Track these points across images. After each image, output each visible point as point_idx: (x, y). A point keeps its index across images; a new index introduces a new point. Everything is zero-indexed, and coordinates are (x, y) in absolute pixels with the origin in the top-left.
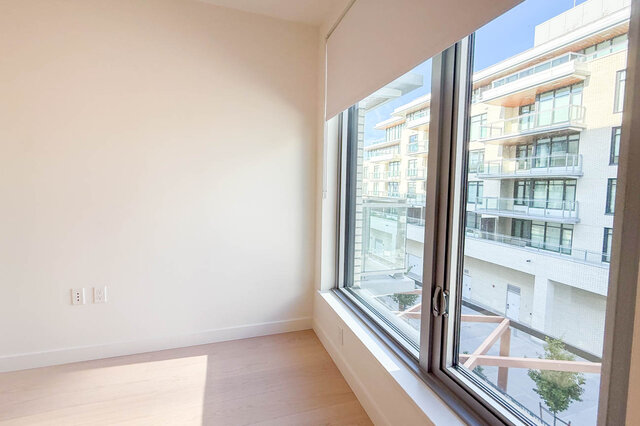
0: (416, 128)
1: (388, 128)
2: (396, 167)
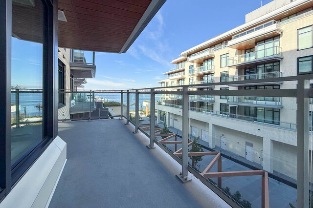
0: (192, 62)
1: (178, 63)
2: (183, 82)
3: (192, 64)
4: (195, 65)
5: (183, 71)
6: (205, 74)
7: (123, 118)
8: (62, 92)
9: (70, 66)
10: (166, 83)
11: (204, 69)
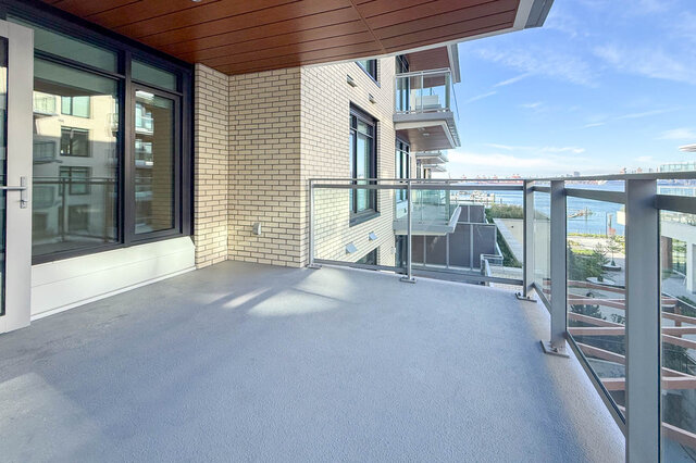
7: (533, 294)
8: (373, 187)
9: (395, 123)
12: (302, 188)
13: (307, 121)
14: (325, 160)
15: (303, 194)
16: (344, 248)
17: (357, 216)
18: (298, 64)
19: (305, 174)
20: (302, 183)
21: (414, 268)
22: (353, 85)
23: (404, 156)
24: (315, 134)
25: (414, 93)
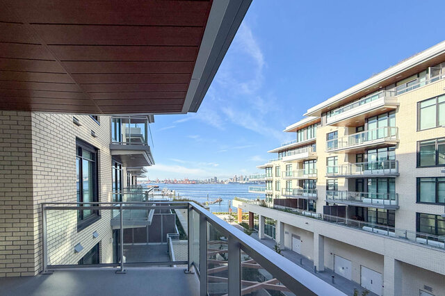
0: (335, 125)
1: (299, 130)
2: (311, 165)
3: (334, 129)
4: (342, 130)
5: (313, 143)
6: (368, 149)
9: (111, 150)
10: (274, 169)
11: (365, 137)
12: (35, 211)
13: (38, 156)
14: (56, 185)
15: (36, 216)
16: (73, 249)
17: (83, 222)
18: (30, 110)
19: (37, 199)
20: (35, 207)
21: (125, 247)
22: (78, 125)
23: (118, 171)
24: (46, 165)
25: (124, 126)
